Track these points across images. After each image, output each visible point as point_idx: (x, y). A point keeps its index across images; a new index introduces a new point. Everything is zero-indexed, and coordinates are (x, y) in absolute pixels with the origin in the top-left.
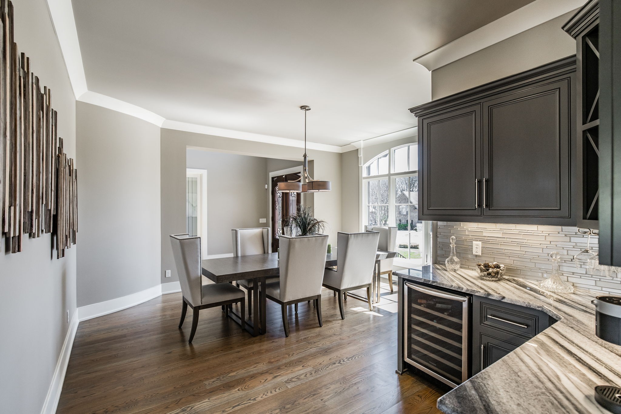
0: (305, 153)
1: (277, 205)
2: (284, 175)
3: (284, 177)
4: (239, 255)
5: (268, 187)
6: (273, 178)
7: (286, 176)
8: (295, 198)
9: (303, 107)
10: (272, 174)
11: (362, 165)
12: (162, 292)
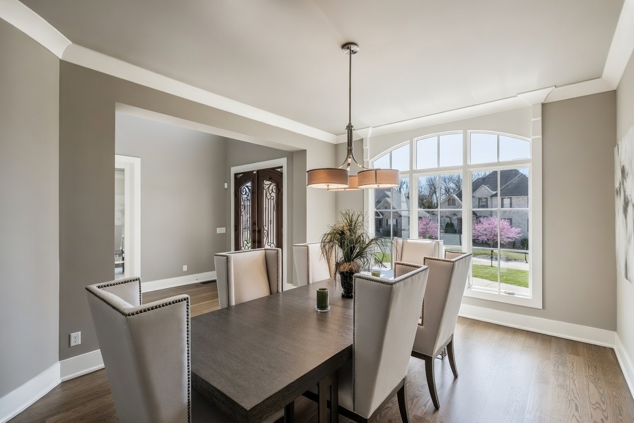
0: (350, 124)
1: (242, 210)
2: (254, 171)
3: (255, 172)
4: (233, 303)
5: (229, 186)
6: (236, 175)
7: (258, 171)
8: (272, 201)
9: (346, 45)
10: (235, 170)
11: (368, 160)
12: (61, 376)
